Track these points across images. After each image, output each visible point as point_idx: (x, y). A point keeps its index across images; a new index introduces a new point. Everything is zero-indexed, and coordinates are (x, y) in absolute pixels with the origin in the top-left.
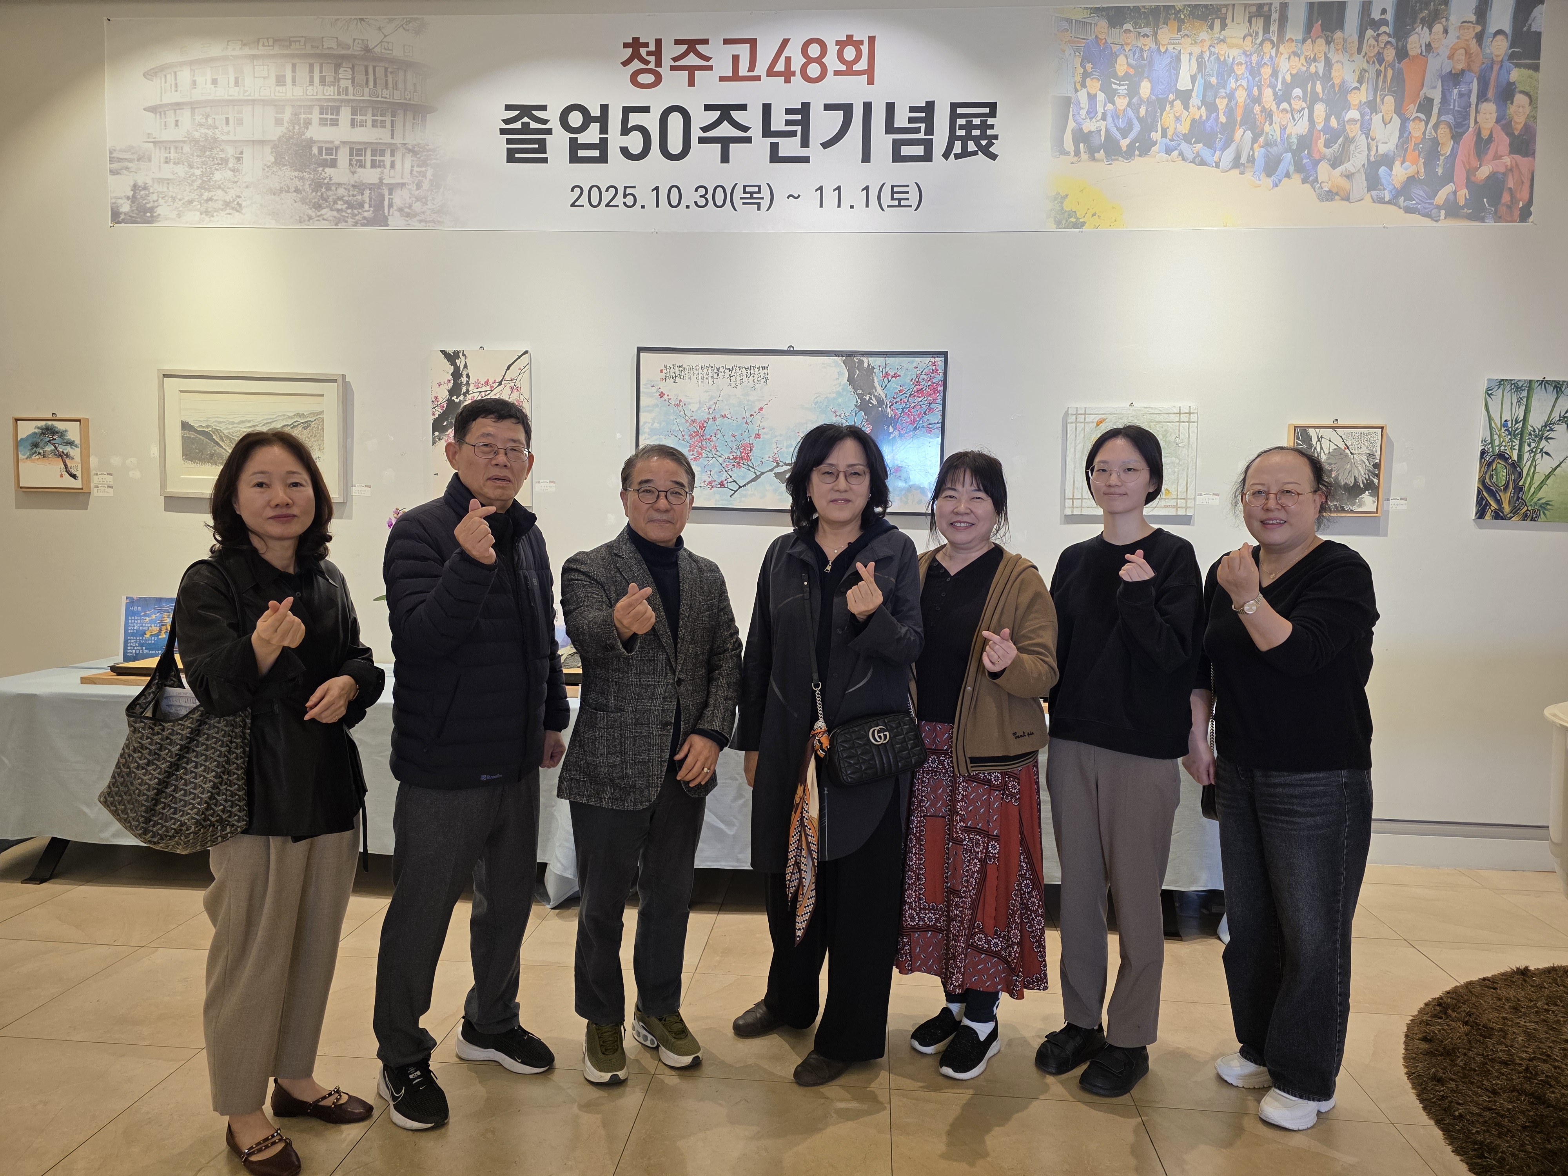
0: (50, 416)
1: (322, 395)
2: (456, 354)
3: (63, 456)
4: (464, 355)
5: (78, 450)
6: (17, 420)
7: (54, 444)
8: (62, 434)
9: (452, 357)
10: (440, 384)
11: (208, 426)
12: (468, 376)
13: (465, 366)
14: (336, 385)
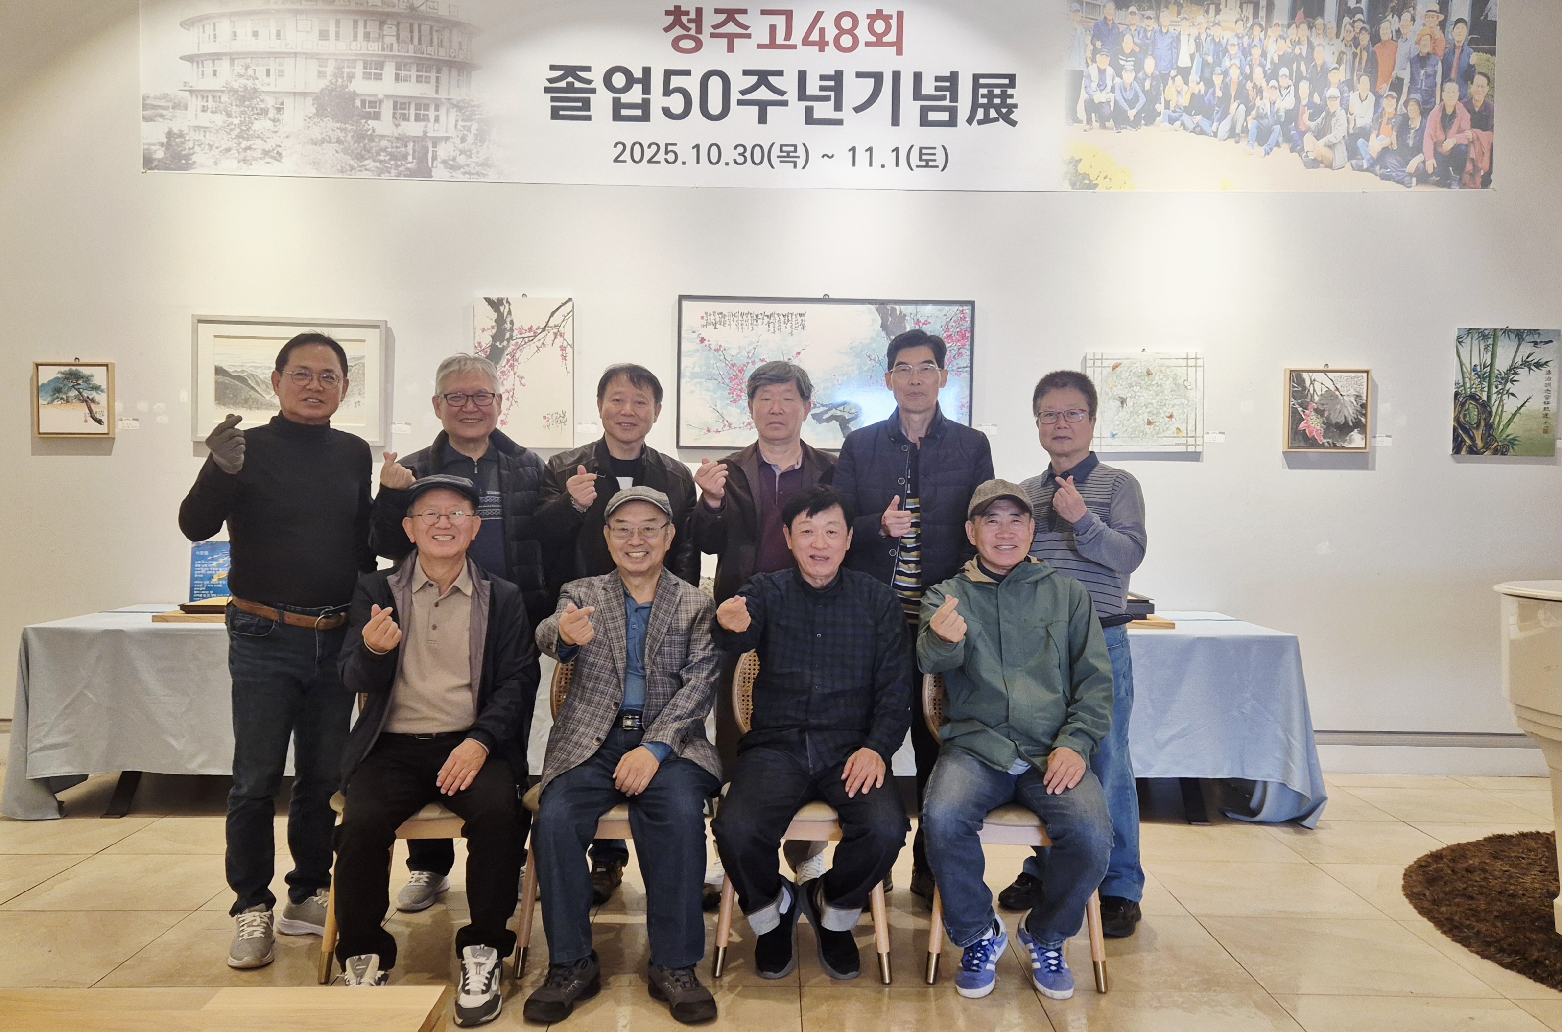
0: (72, 361)
1: (364, 341)
2: (500, 301)
3: (88, 402)
4: (508, 302)
5: (104, 395)
6: (37, 365)
7: (78, 390)
8: (87, 379)
9: (495, 304)
10: (483, 330)
11: (243, 371)
12: (512, 322)
13: (510, 312)
14: (378, 330)
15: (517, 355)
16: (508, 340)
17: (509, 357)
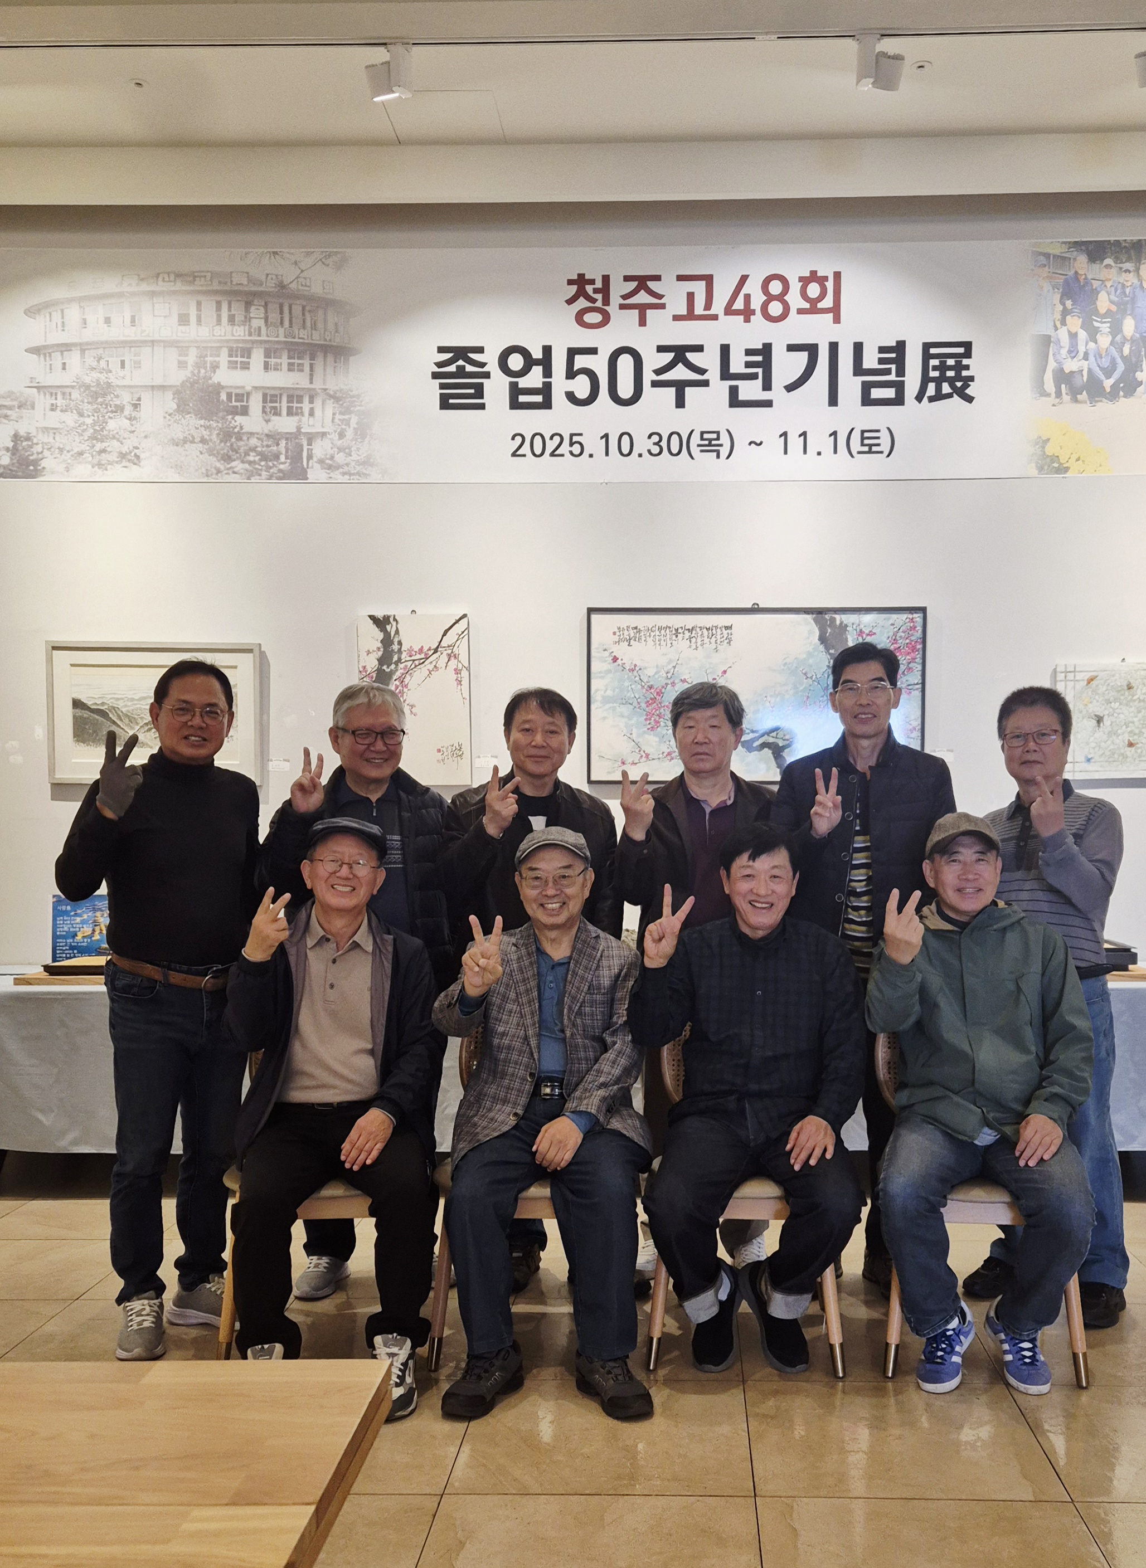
1: (236, 667)
2: (386, 619)
4: (395, 620)
9: (381, 623)
10: (368, 653)
11: (103, 704)
12: (400, 643)
13: (397, 632)
14: (251, 655)
15: (406, 681)
16: (397, 663)
17: (397, 683)
